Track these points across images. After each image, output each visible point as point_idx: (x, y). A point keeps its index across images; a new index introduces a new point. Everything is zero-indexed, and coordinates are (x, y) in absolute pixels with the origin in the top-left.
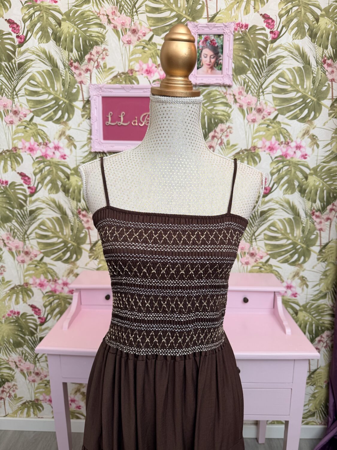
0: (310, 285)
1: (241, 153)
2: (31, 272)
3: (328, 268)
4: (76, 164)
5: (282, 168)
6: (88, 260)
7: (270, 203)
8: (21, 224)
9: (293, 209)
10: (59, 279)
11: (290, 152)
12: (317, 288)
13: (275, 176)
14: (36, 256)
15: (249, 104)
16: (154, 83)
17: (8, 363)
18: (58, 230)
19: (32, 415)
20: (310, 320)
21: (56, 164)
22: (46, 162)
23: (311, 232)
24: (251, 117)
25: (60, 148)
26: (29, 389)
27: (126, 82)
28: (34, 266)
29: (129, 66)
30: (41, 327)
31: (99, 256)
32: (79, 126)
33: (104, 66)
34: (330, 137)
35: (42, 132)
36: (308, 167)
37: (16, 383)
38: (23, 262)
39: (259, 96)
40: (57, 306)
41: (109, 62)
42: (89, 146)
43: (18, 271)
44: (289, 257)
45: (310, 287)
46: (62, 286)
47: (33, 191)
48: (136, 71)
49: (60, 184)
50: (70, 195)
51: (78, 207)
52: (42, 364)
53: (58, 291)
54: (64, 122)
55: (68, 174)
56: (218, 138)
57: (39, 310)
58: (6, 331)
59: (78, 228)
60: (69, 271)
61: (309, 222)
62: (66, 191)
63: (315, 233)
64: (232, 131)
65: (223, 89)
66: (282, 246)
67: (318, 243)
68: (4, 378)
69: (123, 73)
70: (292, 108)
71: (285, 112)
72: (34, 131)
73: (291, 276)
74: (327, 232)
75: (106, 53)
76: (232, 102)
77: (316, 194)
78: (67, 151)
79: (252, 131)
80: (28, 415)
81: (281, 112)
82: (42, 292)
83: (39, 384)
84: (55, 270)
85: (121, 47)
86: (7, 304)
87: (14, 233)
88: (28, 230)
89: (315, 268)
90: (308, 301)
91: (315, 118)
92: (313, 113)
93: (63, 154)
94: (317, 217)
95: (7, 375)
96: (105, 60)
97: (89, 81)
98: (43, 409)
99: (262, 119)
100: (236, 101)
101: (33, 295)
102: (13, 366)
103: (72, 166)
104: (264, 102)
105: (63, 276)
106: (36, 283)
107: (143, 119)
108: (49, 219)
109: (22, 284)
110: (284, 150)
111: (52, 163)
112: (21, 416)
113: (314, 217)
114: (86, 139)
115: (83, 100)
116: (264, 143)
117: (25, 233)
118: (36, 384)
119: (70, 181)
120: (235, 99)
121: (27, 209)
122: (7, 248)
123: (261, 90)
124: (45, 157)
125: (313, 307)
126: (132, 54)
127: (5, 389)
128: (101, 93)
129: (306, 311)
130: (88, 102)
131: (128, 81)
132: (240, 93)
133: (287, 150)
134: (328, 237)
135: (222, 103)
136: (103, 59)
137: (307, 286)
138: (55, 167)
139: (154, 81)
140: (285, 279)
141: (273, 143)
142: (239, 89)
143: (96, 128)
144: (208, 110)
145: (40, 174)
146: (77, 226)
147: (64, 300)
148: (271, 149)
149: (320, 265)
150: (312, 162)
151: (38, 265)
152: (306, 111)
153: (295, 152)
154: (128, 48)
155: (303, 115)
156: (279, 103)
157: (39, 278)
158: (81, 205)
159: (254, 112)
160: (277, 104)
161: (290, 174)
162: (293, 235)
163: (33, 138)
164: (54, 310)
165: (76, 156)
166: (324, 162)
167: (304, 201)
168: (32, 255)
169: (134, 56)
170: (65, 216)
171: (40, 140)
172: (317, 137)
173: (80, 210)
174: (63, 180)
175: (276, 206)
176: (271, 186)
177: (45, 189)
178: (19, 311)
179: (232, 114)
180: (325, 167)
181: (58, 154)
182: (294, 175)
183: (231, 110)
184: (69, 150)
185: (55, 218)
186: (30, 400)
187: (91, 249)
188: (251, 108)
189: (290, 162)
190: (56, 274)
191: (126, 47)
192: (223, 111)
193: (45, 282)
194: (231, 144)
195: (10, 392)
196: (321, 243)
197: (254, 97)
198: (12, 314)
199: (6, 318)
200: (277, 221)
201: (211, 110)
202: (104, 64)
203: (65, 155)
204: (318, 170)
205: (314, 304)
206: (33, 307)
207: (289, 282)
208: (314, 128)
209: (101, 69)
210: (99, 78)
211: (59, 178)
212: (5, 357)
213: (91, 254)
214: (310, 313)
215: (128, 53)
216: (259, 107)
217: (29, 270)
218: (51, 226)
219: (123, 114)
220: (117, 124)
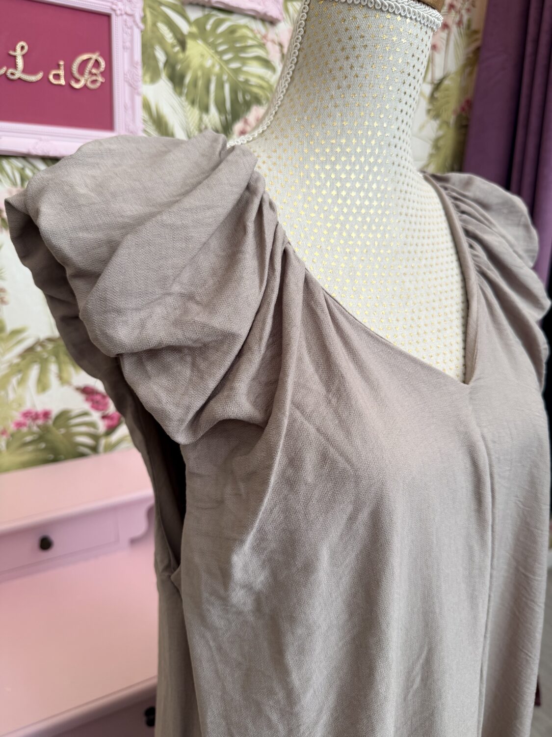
76: (276, 59)
107: (81, 71)
120: (283, 55)
135: (258, 58)
144: (231, 69)
183: (275, 78)
201: (237, 71)
219: (22, 48)
220: (5, 74)
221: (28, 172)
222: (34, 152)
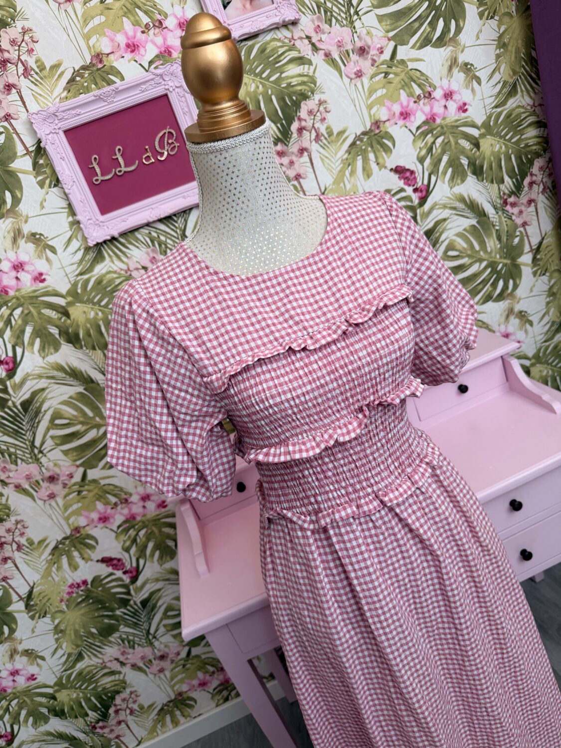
0: (535, 319)
1: (358, 143)
2: (75, 507)
3: (553, 282)
4: (70, 282)
5: (434, 142)
7: (435, 212)
8: (16, 434)
9: (474, 207)
10: (131, 495)
11: (438, 109)
12: (547, 319)
13: (428, 161)
14: (71, 476)
15: (340, 45)
16: (153, 66)
17: (105, 667)
18: (90, 414)
19: (182, 720)
20: (550, 372)
21: (32, 297)
22: (9, 301)
23: (511, 235)
24: (351, 69)
25: (25, 263)
26: (159, 686)
27: (96, 84)
28: (76, 493)
29: (89, 48)
30: (135, 585)
32: (42, 207)
33: (38, 67)
34: (494, 57)
36: (474, 126)
37: (133, 689)
38: (52, 496)
39: (352, 22)
40: (148, 540)
41: (46, 53)
42: (79, 237)
43: (50, 517)
44: (490, 289)
45: (535, 323)
46: (141, 504)
47: (11, 365)
48: (108, 55)
49: (54, 331)
50: (83, 343)
52: (163, 640)
53: (138, 515)
54: (8, 211)
55: (62, 307)
56: (309, 129)
57: (119, 560)
58: (78, 620)
61: (504, 220)
62: (73, 339)
63: (518, 233)
64: (329, 107)
65: (284, 33)
66: (475, 276)
67: (527, 248)
68: (109, 692)
69: (84, 68)
70: (416, 25)
71: (406, 38)
73: (503, 319)
74: (535, 223)
75: (31, 37)
76: (310, 53)
77: (501, 168)
78: (41, 265)
79: (362, 94)
80: (176, 723)
81: (400, 40)
82: (111, 530)
83: (172, 670)
84: (118, 484)
85: (56, 12)
86: (57, 579)
87: (10, 456)
88: (34, 438)
89: (534, 289)
90: (538, 346)
91: (459, 30)
92: (453, 22)
93: (36, 274)
94: (513, 205)
95: (113, 684)
96: (35, 53)
97: (24, 110)
98: (196, 702)
99: (372, 65)
100: (315, 48)
101: (97, 543)
102: (116, 666)
103: (64, 288)
104: (365, 32)
105: (136, 487)
106: (93, 520)
107: (162, 146)
108: (64, 403)
109: (68, 532)
110: (427, 109)
111: (22, 300)
112: (164, 730)
113: (508, 208)
114: (67, 225)
115: (28, 153)
116: (389, 109)
117: (33, 446)
118: (168, 673)
119: (72, 318)
120: (313, 45)
121: (14, 403)
122: (11, 486)
123: (352, 11)
124: (3, 293)
125: (549, 351)
126: (86, 22)
127: (119, 707)
128: (59, 125)
129: (541, 363)
130: (40, 151)
131: (99, 80)
132: (318, 29)
133: (432, 108)
134: (538, 231)
135: (292, 60)
136: (30, 51)
137: (531, 324)
138: (31, 304)
139: (151, 63)
140: (495, 328)
141: (405, 104)
142: (313, 21)
143: (79, 197)
144: (271, 82)
145: (9, 328)
147: (155, 525)
148: (405, 115)
149: (540, 281)
150: (478, 114)
151: (82, 489)
152: (441, 23)
153: (445, 107)
154: (70, 10)
155: (438, 33)
156: (391, 24)
157: (94, 509)
159: (354, 57)
160: (388, 27)
161: (450, 149)
162: (486, 251)
164: (146, 547)
165: (63, 268)
166: (496, 107)
167: (485, 187)
168: (62, 478)
169: (91, 25)
170: (92, 385)
172: (472, 65)
174: (58, 323)
175: (446, 213)
176: (426, 182)
177: (33, 353)
178: (83, 579)
179: (316, 75)
180: (500, 114)
181: (26, 278)
182: (456, 148)
183: (312, 68)
184: (44, 261)
185: (74, 396)
186: (169, 699)
188: (347, 51)
189: (442, 127)
190: (121, 489)
191: (66, 11)
192: (300, 75)
193: (109, 511)
194: (335, 134)
195: (130, 706)
196: (531, 247)
197: (345, 28)
198: (75, 590)
199: (68, 601)
200: (454, 238)
201: (278, 81)
202: (37, 62)
203: (41, 274)
204: (492, 123)
205: (549, 346)
206: (106, 561)
207: (503, 328)
208: (462, 51)
209: (35, 76)
210: (41, 95)
212: (95, 661)
214: (547, 363)
215: (76, 21)
216: (359, 44)
217: (71, 506)
218: (75, 413)
219: (119, 150)
220: (115, 173)
221: (155, 235)
222: (151, 220)
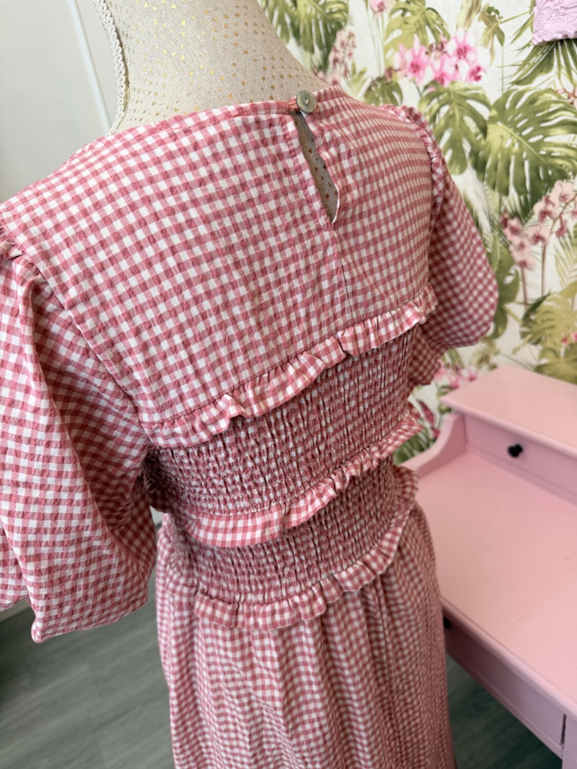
4: (502, 90)
6: (518, 341)
21: (461, 97)
22: (441, 94)
25: (470, 49)
31: (543, 338)
35: (434, 16)
49: (467, 147)
50: (486, 175)
51: (502, 208)
55: (484, 121)
57: (432, 414)
59: (500, 262)
60: (480, 356)
62: (480, 166)
72: (418, 16)
78: (482, 57)
93: (474, 66)
103: (494, 96)
105: (470, 364)
111: (452, 97)
119: (489, 137)
124: (439, 82)
138: (459, 105)
146: (499, 257)
158: (509, 202)
163: (418, 35)
165: (502, 67)
171: (431, 40)
173: (506, 216)
174: (474, 139)
181: (464, 68)
184: (487, 51)
187: (526, 317)
203: (479, 69)
206: (424, 406)
211: (467, 133)
213: (525, 329)
